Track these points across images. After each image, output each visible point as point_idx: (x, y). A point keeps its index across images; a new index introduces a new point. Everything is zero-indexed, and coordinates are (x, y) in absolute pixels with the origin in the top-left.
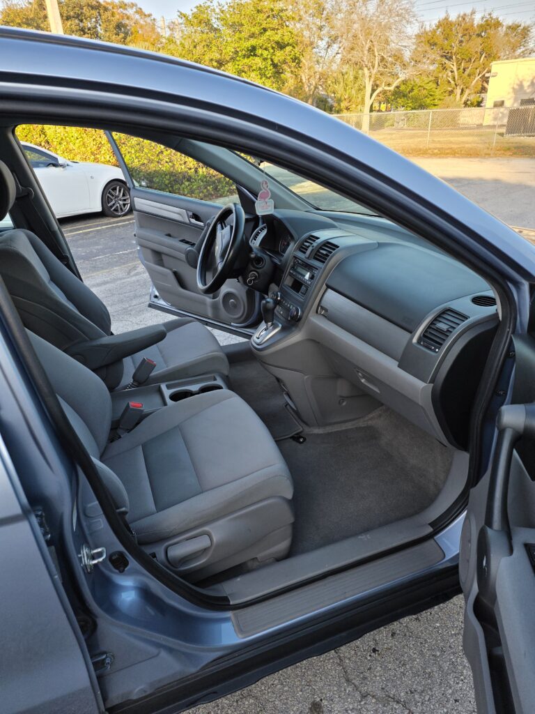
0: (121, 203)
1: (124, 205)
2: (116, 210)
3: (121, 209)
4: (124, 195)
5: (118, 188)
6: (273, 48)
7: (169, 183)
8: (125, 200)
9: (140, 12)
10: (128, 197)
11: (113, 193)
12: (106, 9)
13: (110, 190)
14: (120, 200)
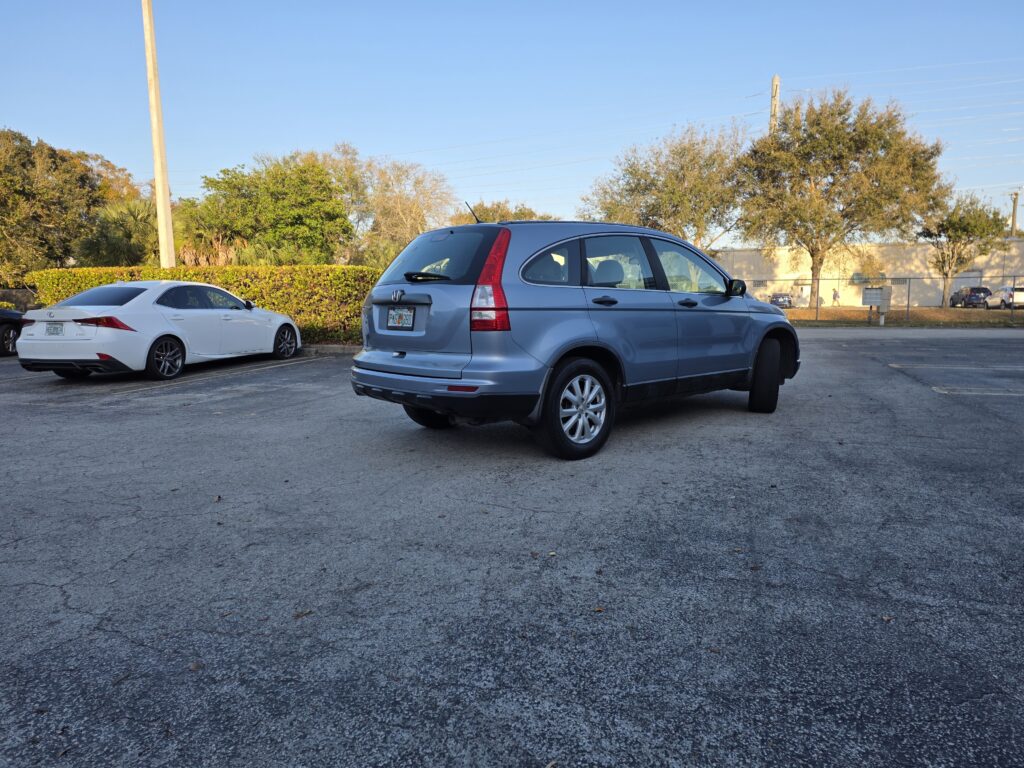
6: (322, 218)
9: (107, 164)
12: (63, 160)
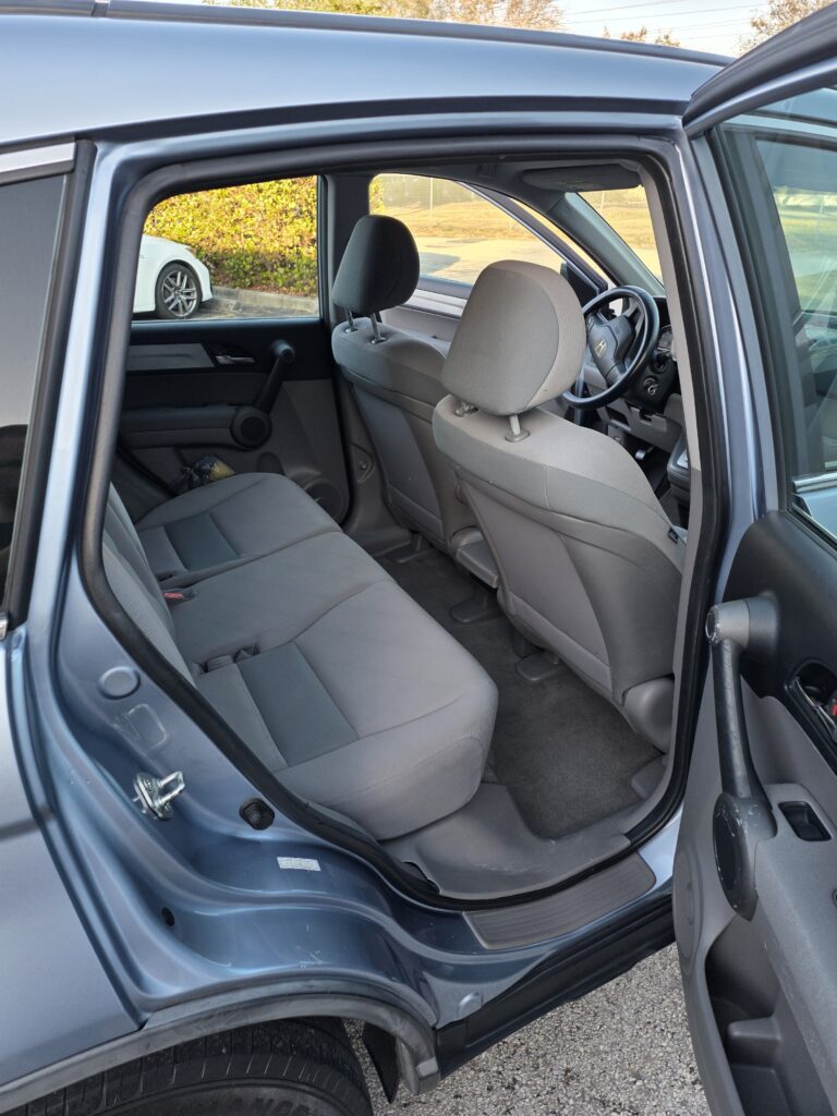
0: (184, 298)
1: (188, 301)
2: (176, 309)
3: (184, 307)
4: (187, 286)
5: (179, 274)
7: (252, 269)
8: (188, 294)
10: (194, 289)
11: (172, 281)
13: (168, 277)
14: (182, 293)
